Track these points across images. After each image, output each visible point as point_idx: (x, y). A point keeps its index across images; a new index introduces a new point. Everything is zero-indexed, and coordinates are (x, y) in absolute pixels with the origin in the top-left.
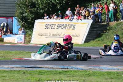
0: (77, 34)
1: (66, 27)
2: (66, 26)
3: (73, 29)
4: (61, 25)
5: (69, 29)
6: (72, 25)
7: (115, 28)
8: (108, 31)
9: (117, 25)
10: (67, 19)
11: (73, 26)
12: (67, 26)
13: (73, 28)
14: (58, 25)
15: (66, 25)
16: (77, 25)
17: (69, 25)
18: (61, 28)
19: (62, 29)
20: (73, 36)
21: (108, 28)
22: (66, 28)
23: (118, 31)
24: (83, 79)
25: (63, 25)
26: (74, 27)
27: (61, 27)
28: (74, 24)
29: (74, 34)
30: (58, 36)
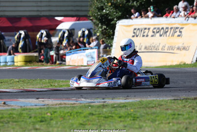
0: (186, 45)
1: (167, 32)
2: (167, 30)
3: (179, 36)
4: (159, 28)
5: (173, 35)
6: (177, 28)
10: (169, 17)
11: (178, 30)
12: (169, 30)
13: (178, 33)
14: (155, 28)
15: (167, 28)
16: (186, 27)
17: (171, 28)
18: (158, 35)
19: (161, 36)
20: (178, 49)
22: (168, 34)
25: (163, 28)
26: (180, 32)
27: (158, 32)
28: (180, 27)
29: (180, 45)
30: (154, 50)
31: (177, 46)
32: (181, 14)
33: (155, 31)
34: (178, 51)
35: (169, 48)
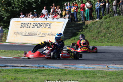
0: (53, 33)
1: (42, 25)
2: (41, 25)
3: (49, 28)
4: (36, 24)
5: (45, 27)
6: (48, 24)
7: (91, 27)
8: (83, 30)
9: (93, 24)
10: (43, 17)
11: (48, 25)
12: (43, 25)
13: (48, 26)
14: (34, 23)
16: (53, 24)
17: (44, 24)
18: (36, 27)
19: (38, 27)
20: (49, 35)
21: (84, 27)
22: (42, 26)
23: (93, 30)
24: (59, 78)
25: (39, 24)
26: (50, 26)
27: (36, 25)
28: (49, 23)
29: (50, 33)
30: (34, 35)
31: (48, 33)
32: (50, 16)
33: (34, 25)
34: (49, 36)
35: (43, 34)
